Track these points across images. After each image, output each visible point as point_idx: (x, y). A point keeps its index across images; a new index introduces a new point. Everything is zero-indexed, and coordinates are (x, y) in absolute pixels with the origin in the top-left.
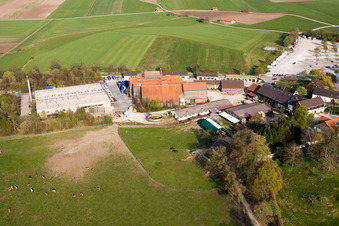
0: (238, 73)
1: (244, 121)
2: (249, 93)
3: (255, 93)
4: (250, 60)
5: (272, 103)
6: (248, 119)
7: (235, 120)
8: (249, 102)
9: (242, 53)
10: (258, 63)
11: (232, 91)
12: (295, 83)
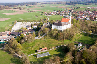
0: (5, 31)
1: (10, 40)
2: (9, 35)
3: (10, 34)
4: (7, 28)
5: (15, 35)
6: (11, 39)
7: (8, 40)
8: (9, 36)
9: (4, 27)
10: (9, 29)
11: (5, 35)
12: (19, 31)
